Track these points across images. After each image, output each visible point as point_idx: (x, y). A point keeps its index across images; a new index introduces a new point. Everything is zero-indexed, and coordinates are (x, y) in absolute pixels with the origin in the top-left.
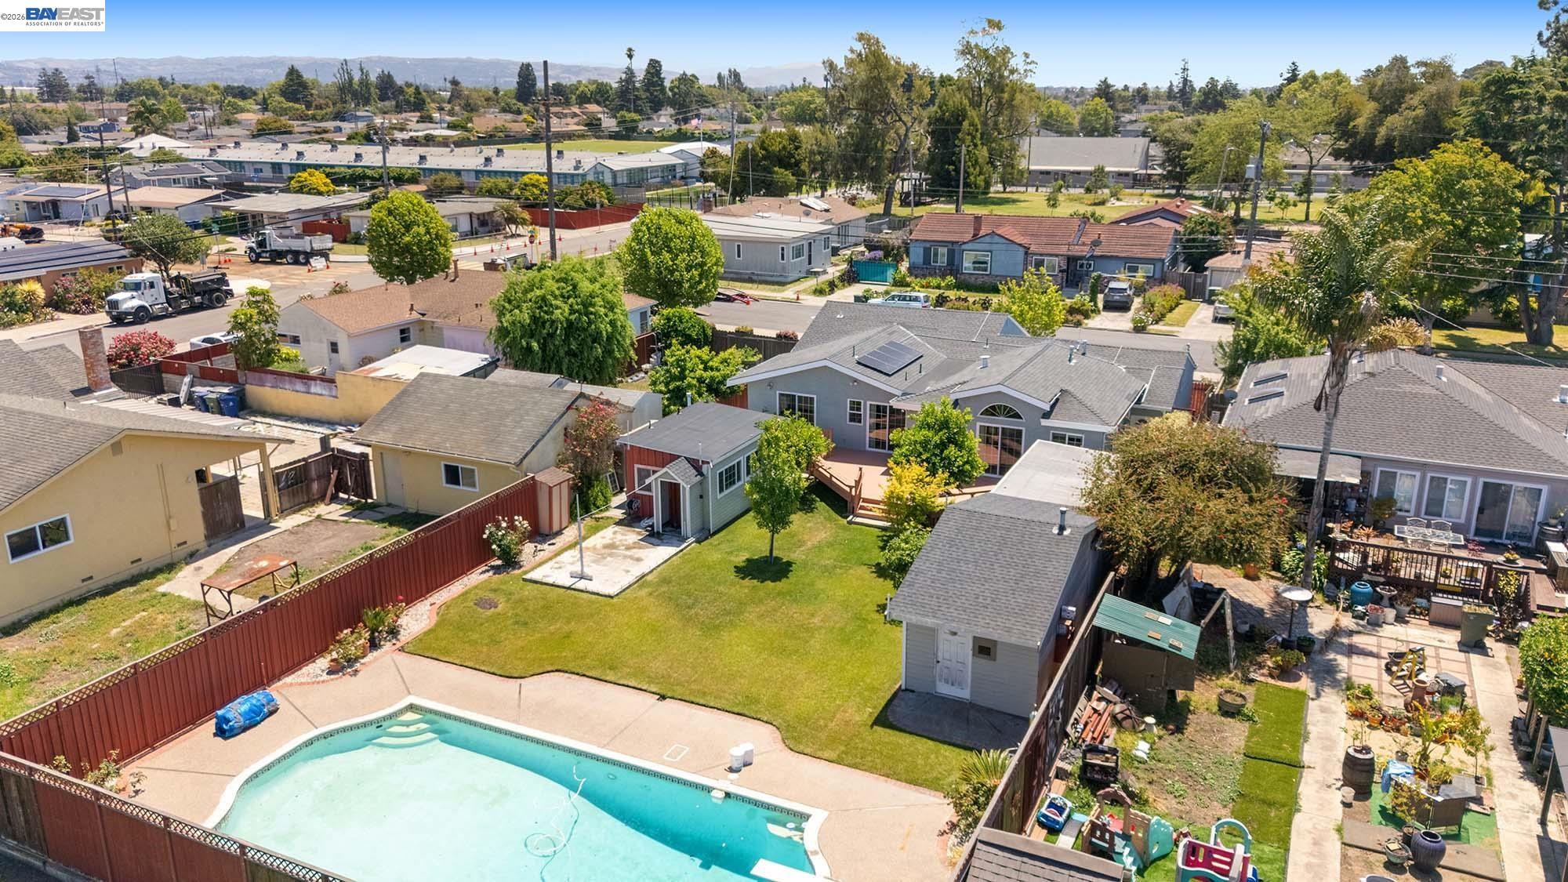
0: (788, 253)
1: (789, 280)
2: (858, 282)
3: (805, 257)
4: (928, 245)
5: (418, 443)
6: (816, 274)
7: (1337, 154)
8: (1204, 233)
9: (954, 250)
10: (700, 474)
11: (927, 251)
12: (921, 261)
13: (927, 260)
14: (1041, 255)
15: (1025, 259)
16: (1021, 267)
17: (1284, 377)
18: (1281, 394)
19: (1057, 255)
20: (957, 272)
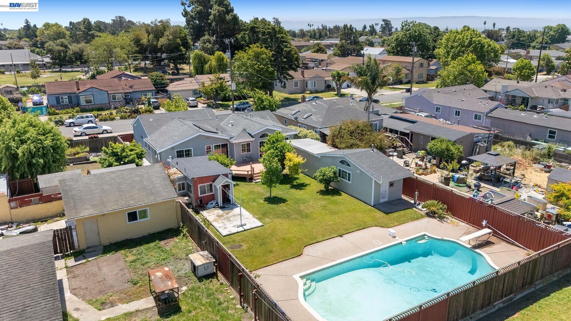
4: (58, 96)
5: (110, 208)
9: (71, 96)
11: (58, 99)
12: (56, 103)
13: (59, 103)
15: (108, 96)
16: (107, 100)
17: (299, 111)
18: (311, 115)
19: (121, 93)
20: (78, 105)
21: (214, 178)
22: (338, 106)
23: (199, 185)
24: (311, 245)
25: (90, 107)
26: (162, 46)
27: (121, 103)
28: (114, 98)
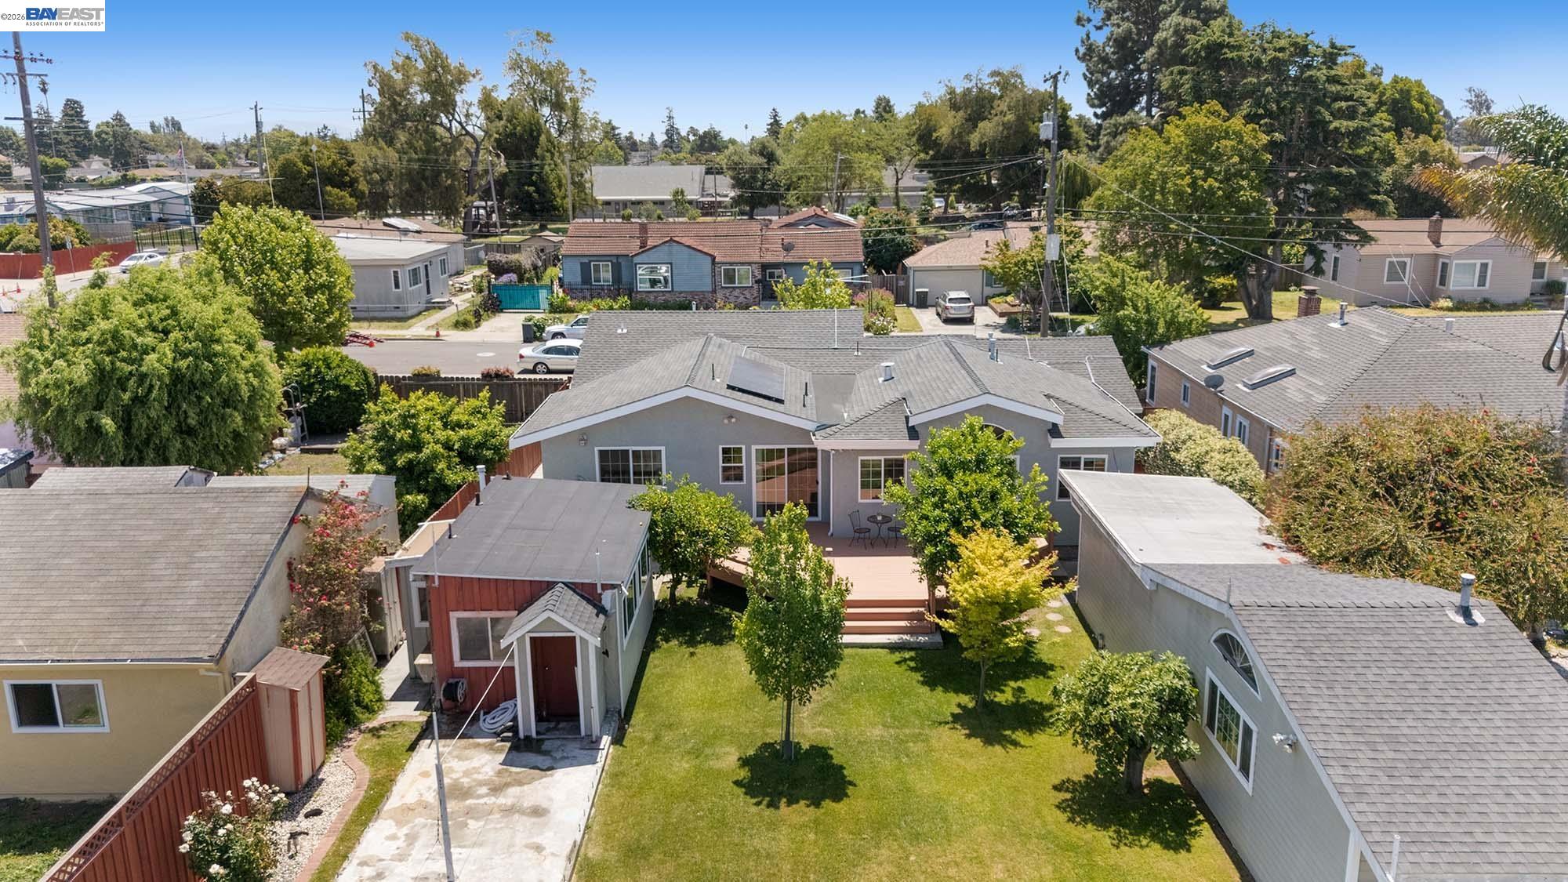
0: (404, 278)
1: (410, 313)
2: (501, 311)
3: (422, 285)
4: (586, 260)
6: (441, 306)
8: (892, 231)
9: (621, 265)
10: (601, 610)
11: (585, 268)
12: (579, 279)
13: (586, 279)
14: (731, 264)
15: (713, 271)
16: (708, 280)
17: (1251, 353)
18: (1292, 373)
19: (750, 264)
20: (631, 291)
21: (526, 594)
22: (1452, 346)
23: (454, 616)
25: (661, 299)
26: (983, 145)
27: (748, 296)
28: (730, 277)
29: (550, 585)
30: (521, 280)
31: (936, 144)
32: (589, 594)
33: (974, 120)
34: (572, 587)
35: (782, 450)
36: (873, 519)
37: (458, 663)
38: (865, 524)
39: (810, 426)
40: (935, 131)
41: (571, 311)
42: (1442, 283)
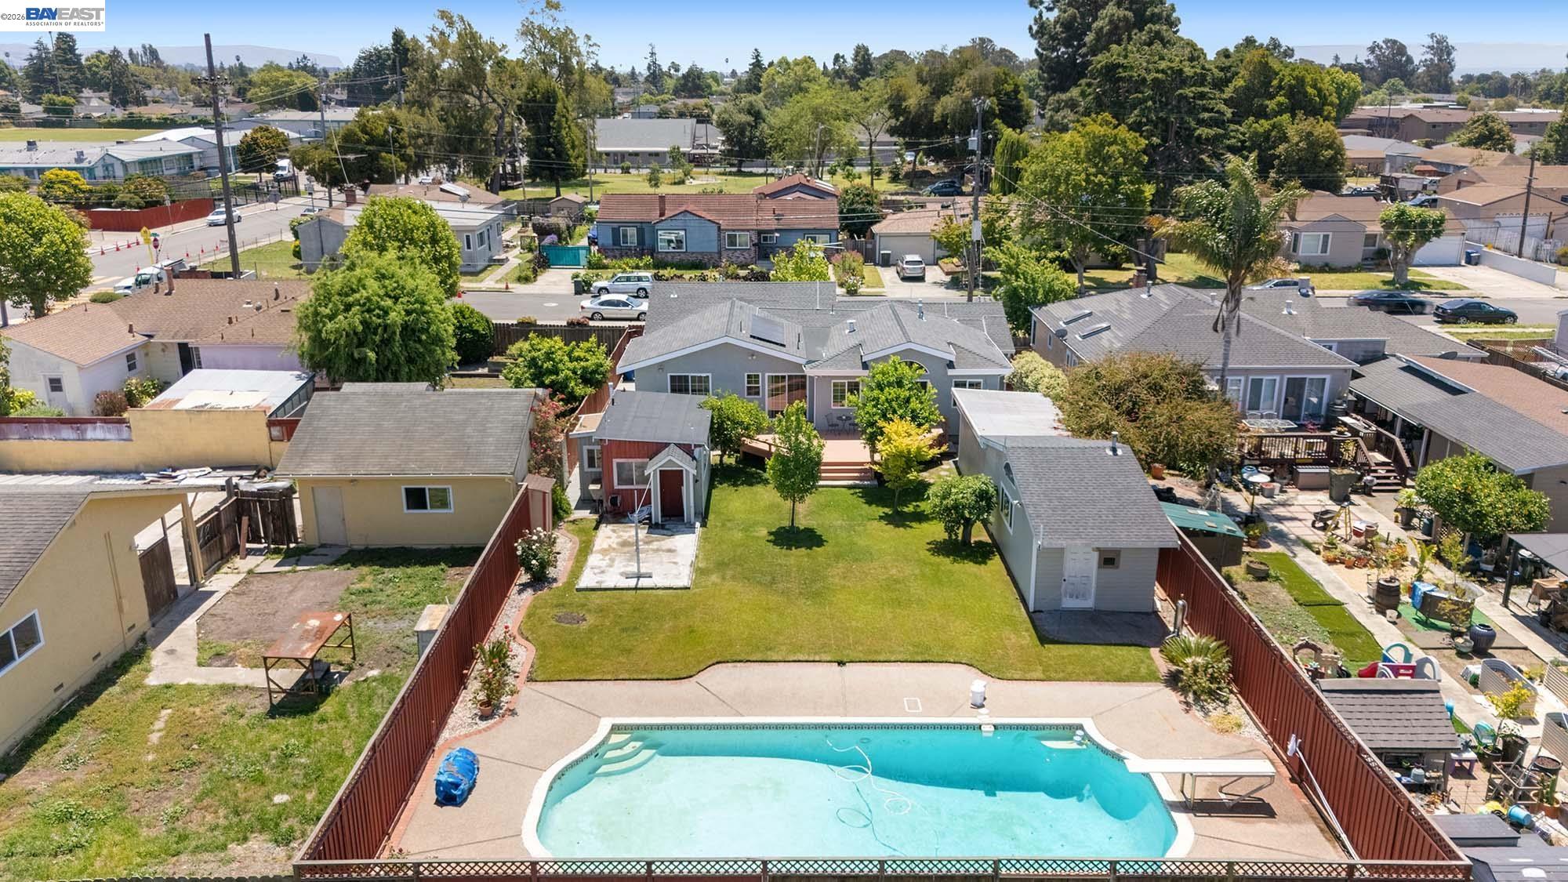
0: (474, 240)
2: (549, 267)
3: (485, 246)
4: (616, 225)
5: (369, 467)
7: (892, 131)
8: (862, 203)
9: (645, 231)
10: (694, 458)
11: (616, 232)
12: (611, 242)
13: (616, 242)
14: (733, 230)
15: (719, 236)
16: (715, 244)
17: (1090, 314)
18: (1108, 328)
19: (748, 230)
20: (652, 252)
21: (654, 449)
23: (615, 461)
24: (739, 664)
25: (677, 258)
26: (944, 117)
27: (747, 255)
28: (732, 240)
29: (667, 445)
30: (560, 239)
31: (905, 112)
32: (687, 449)
33: (938, 92)
34: (679, 446)
35: (784, 377)
36: (840, 418)
37: (617, 487)
38: (835, 421)
39: (802, 361)
40: (905, 100)
41: (605, 267)
42: (1295, 250)
